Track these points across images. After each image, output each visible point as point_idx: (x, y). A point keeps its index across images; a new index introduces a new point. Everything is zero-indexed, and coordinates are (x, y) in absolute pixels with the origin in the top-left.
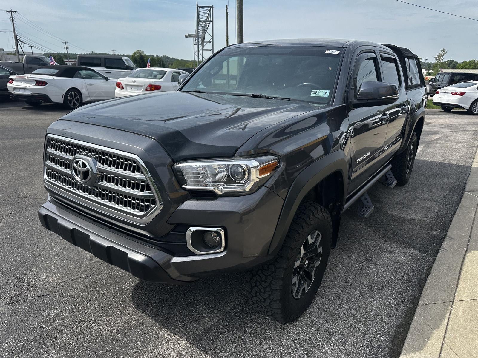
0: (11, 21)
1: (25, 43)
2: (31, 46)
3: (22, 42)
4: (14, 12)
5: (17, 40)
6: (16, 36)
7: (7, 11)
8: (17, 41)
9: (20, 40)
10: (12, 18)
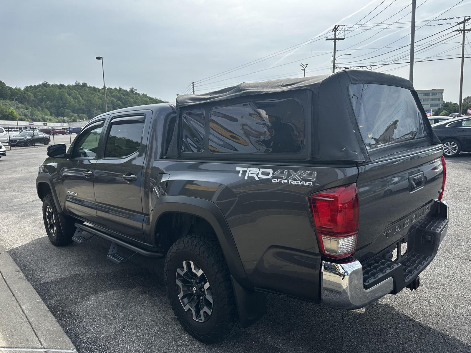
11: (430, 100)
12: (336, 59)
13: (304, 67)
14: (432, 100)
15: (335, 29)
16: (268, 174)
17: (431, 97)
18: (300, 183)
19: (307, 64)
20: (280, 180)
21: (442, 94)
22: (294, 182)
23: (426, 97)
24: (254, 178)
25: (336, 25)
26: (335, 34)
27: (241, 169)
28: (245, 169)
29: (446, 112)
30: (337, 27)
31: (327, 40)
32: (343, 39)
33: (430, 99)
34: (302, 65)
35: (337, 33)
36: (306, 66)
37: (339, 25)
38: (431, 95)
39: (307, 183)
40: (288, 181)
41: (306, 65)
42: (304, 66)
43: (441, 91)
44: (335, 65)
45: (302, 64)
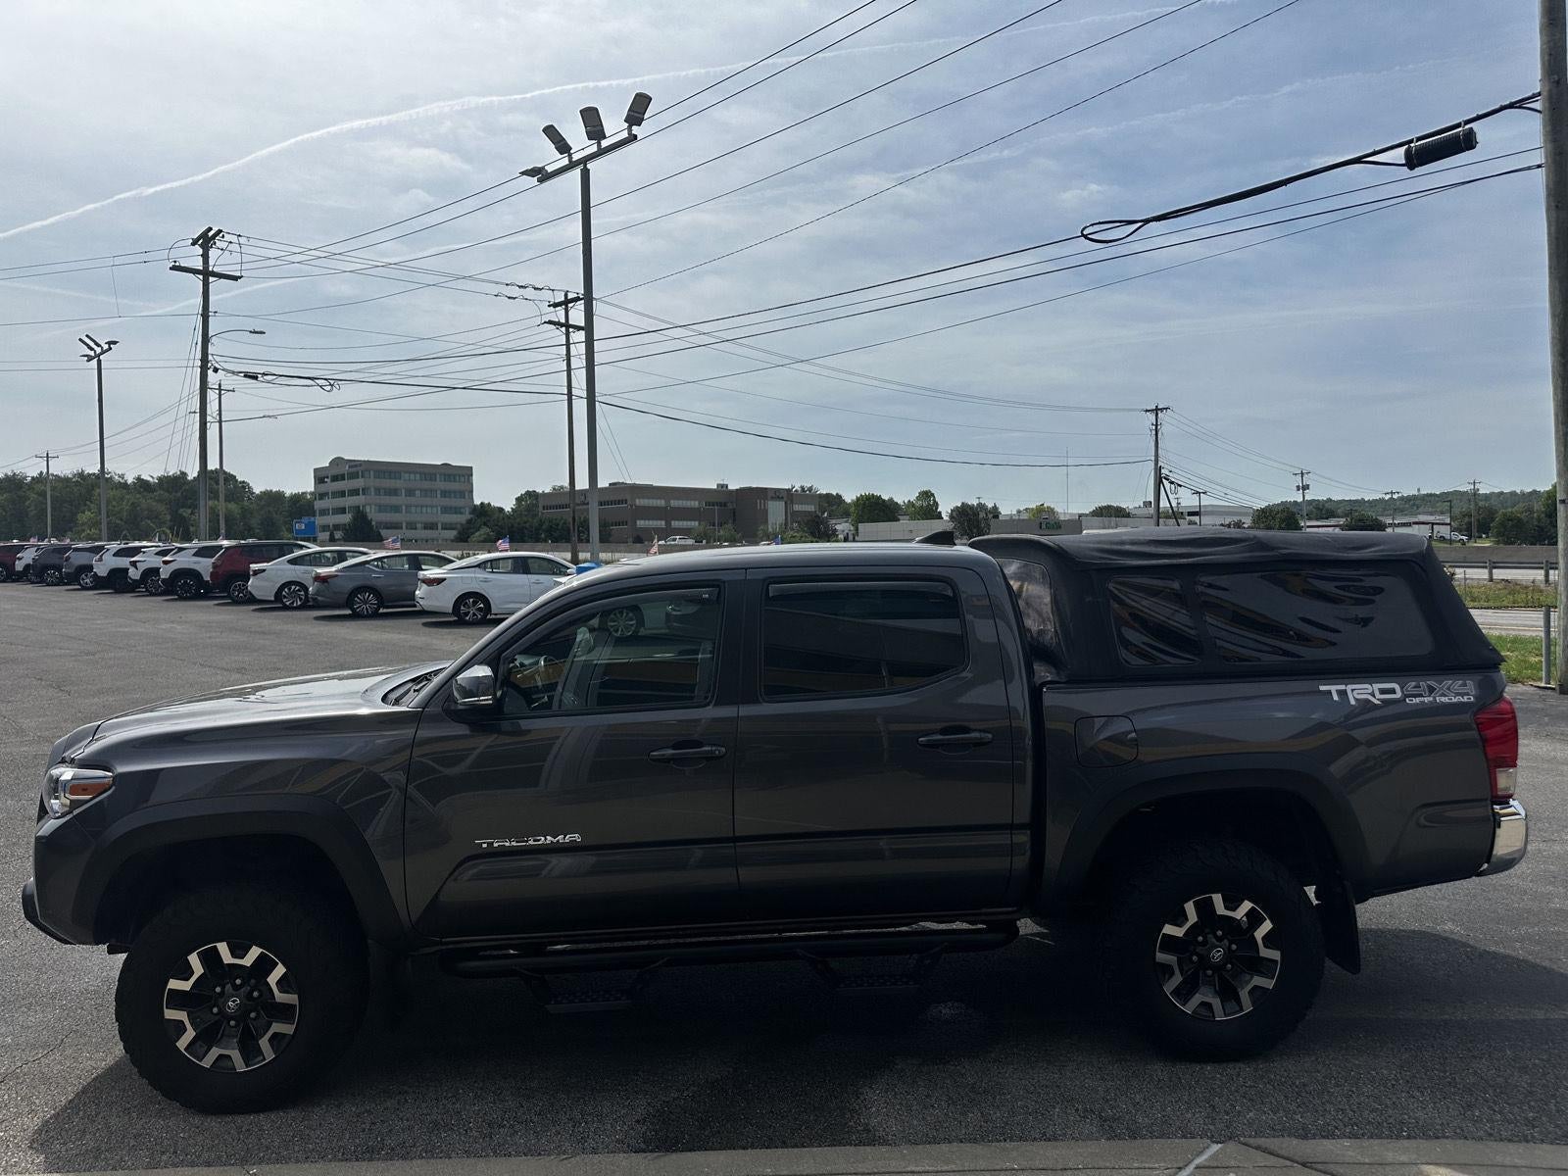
0: (1154, 432)
1: (1180, 486)
2: (1197, 492)
3: (1172, 483)
4: (1162, 410)
5: (1159, 480)
6: (1158, 470)
7: (1147, 411)
8: (1161, 482)
9: (1168, 480)
10: (1157, 425)
11: (439, 496)
12: (213, 340)
13: (98, 350)
14: (445, 494)
15: (206, 240)
16: (1393, 691)
17: (440, 485)
18: (1454, 700)
19: (115, 343)
20: (1422, 699)
21: (468, 479)
22: (1443, 699)
23: (427, 485)
24: (1368, 701)
25: (210, 229)
26: (205, 257)
27: (1333, 688)
28: (1342, 687)
29: (488, 530)
30: (211, 234)
31: (174, 268)
32: (236, 278)
33: (439, 492)
34: (89, 341)
35: (213, 253)
36: (106, 347)
37: (220, 231)
38: (441, 481)
39: (1465, 697)
40: (1435, 698)
41: (109, 343)
42: (98, 345)
43: (466, 473)
44: (210, 358)
45: (87, 336)
